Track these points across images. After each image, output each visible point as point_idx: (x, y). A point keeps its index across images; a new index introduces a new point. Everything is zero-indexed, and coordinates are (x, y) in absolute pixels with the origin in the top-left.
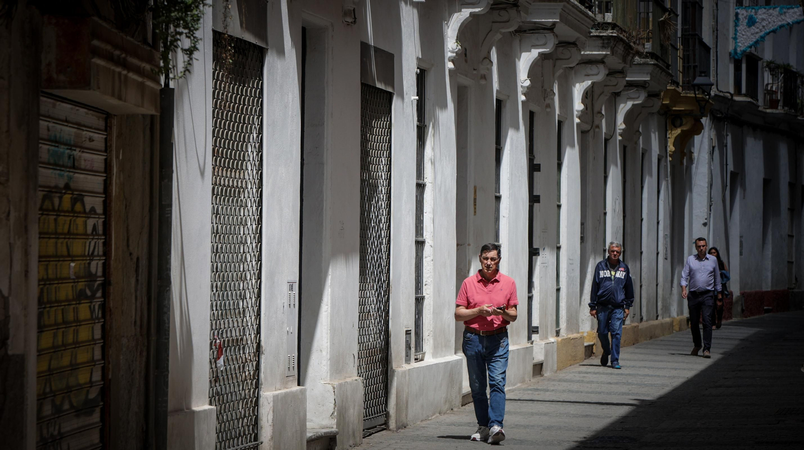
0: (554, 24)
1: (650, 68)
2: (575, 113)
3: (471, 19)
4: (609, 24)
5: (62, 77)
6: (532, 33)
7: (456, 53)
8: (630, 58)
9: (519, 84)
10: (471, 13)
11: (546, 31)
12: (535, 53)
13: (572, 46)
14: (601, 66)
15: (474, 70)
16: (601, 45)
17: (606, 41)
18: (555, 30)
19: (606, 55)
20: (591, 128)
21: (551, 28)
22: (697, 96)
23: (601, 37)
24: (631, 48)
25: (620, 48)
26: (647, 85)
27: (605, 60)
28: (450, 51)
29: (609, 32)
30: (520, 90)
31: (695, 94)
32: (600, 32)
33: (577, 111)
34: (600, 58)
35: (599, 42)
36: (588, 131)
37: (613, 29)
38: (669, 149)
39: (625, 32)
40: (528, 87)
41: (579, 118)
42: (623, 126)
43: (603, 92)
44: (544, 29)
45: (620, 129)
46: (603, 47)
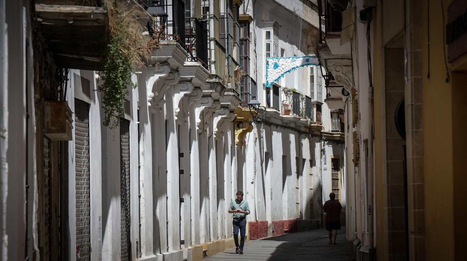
0: (192, 78)
1: (231, 97)
2: (196, 124)
3: (159, 80)
4: (214, 75)
5: (53, 128)
6: (180, 83)
7: (152, 98)
8: (223, 93)
9: (174, 111)
10: (159, 77)
11: (188, 82)
12: (182, 94)
13: (198, 89)
14: (210, 98)
15: (157, 105)
16: (210, 87)
17: (212, 85)
18: (192, 82)
19: (212, 92)
20: (203, 132)
21: (190, 81)
22: (251, 110)
23: (210, 82)
24: (224, 87)
25: (219, 88)
26: (229, 107)
27: (211, 95)
28: (149, 97)
29: (214, 80)
30: (174, 114)
31: (250, 109)
32: (209, 80)
33: (197, 123)
34: (209, 94)
35: (209, 85)
36: (201, 133)
37: (216, 78)
38: (235, 141)
39: (221, 79)
40: (179, 112)
41: (198, 127)
42: (217, 130)
43: (208, 112)
44: (187, 81)
45: (214, 131)
46: (211, 88)
